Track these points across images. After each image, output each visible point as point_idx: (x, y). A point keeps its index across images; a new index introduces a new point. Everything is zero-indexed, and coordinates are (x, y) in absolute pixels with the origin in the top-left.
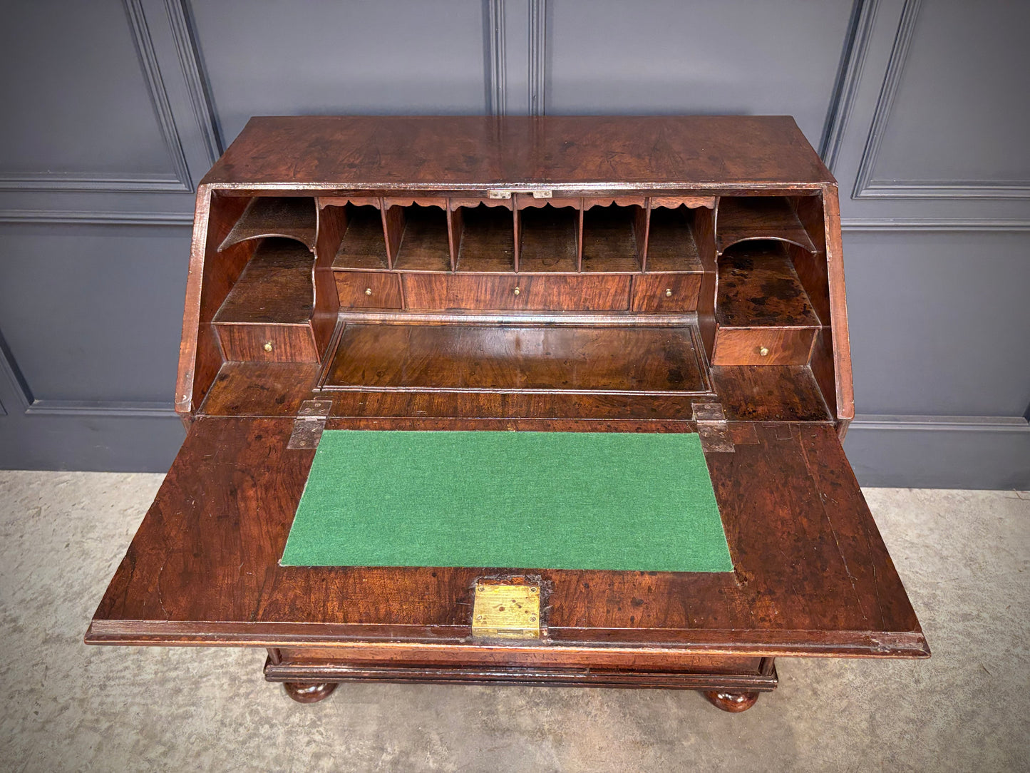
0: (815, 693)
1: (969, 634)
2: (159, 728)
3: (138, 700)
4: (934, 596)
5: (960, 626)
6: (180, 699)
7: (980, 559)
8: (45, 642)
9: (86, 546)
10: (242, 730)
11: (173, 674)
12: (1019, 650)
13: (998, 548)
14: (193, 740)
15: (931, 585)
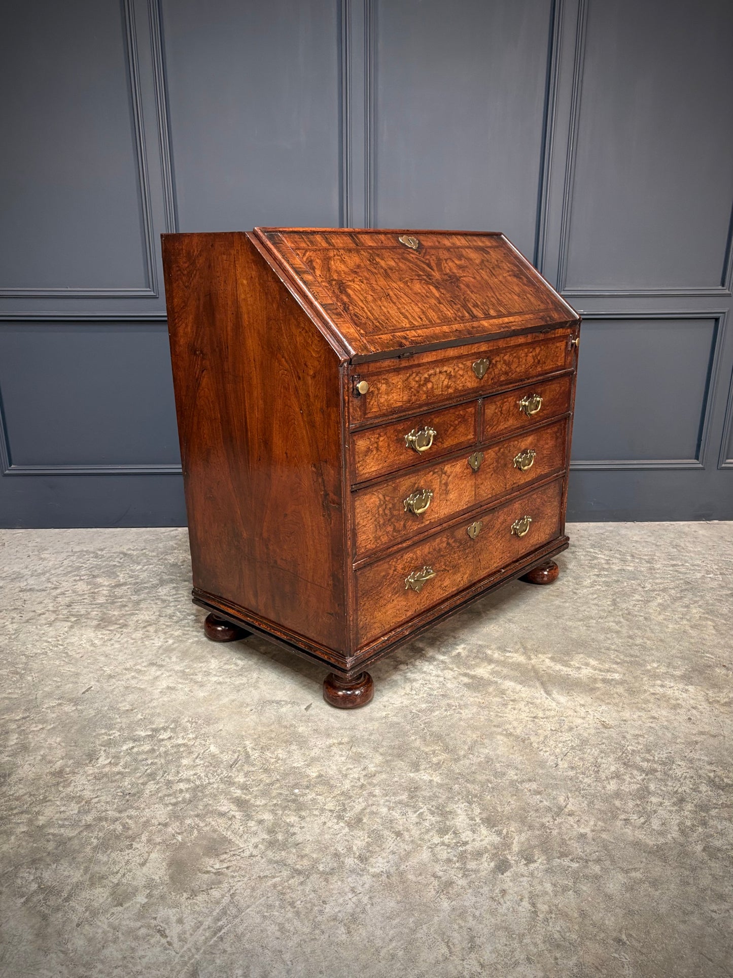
0: (575, 593)
1: (677, 571)
2: (113, 619)
3: (96, 609)
4: (653, 559)
5: (671, 568)
6: (127, 609)
7: (682, 545)
8: (21, 591)
9: (42, 556)
10: (175, 618)
11: (120, 600)
12: (711, 576)
13: (694, 542)
14: (140, 622)
15: (650, 555)
